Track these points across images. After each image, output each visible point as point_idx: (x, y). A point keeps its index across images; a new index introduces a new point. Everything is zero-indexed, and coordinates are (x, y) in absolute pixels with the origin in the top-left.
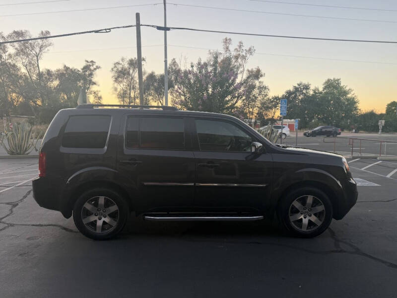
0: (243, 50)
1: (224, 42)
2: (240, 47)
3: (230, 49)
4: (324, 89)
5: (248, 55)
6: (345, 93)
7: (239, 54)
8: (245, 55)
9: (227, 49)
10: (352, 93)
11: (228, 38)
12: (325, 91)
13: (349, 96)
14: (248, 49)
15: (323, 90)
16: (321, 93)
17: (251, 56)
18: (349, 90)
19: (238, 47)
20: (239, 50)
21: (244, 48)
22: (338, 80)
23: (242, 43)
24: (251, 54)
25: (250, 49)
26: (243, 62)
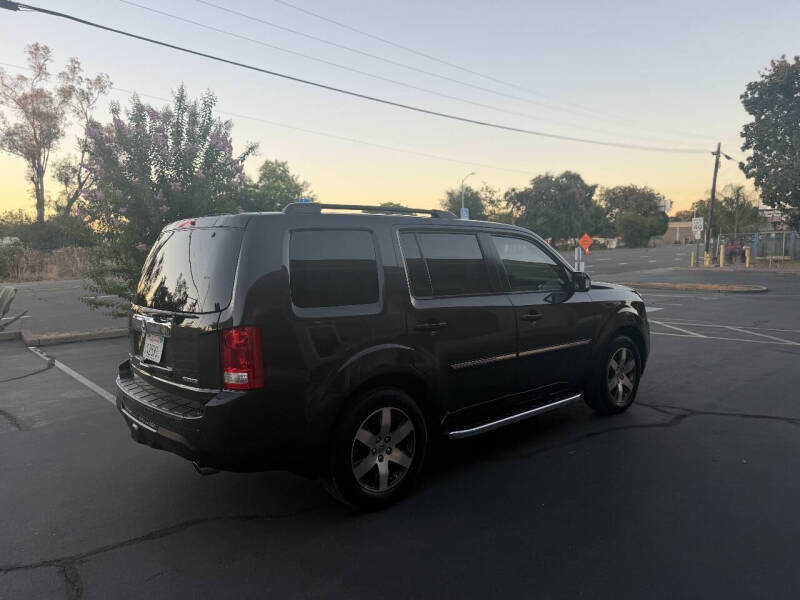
0: (81, 78)
1: (31, 52)
2: (73, 70)
3: (48, 70)
4: (261, 179)
5: (95, 93)
6: (298, 189)
7: (72, 88)
8: (86, 90)
9: (41, 70)
10: (310, 189)
11: (41, 45)
12: (263, 183)
13: (305, 194)
14: (93, 78)
15: (260, 182)
16: (256, 186)
17: (102, 95)
18: (304, 183)
19: (67, 71)
20: (71, 77)
21: (84, 76)
22: (283, 164)
23: (77, 63)
24: (102, 90)
25: (99, 80)
26: (85, 106)
